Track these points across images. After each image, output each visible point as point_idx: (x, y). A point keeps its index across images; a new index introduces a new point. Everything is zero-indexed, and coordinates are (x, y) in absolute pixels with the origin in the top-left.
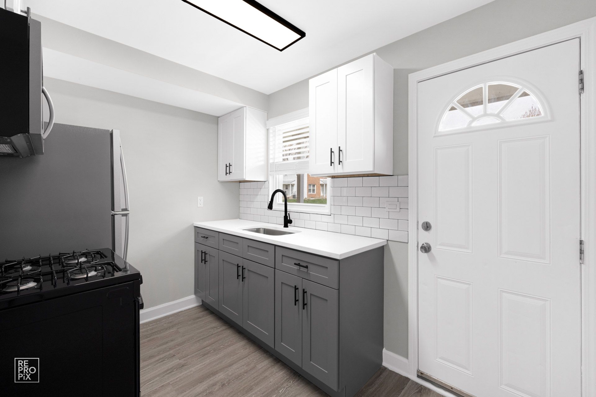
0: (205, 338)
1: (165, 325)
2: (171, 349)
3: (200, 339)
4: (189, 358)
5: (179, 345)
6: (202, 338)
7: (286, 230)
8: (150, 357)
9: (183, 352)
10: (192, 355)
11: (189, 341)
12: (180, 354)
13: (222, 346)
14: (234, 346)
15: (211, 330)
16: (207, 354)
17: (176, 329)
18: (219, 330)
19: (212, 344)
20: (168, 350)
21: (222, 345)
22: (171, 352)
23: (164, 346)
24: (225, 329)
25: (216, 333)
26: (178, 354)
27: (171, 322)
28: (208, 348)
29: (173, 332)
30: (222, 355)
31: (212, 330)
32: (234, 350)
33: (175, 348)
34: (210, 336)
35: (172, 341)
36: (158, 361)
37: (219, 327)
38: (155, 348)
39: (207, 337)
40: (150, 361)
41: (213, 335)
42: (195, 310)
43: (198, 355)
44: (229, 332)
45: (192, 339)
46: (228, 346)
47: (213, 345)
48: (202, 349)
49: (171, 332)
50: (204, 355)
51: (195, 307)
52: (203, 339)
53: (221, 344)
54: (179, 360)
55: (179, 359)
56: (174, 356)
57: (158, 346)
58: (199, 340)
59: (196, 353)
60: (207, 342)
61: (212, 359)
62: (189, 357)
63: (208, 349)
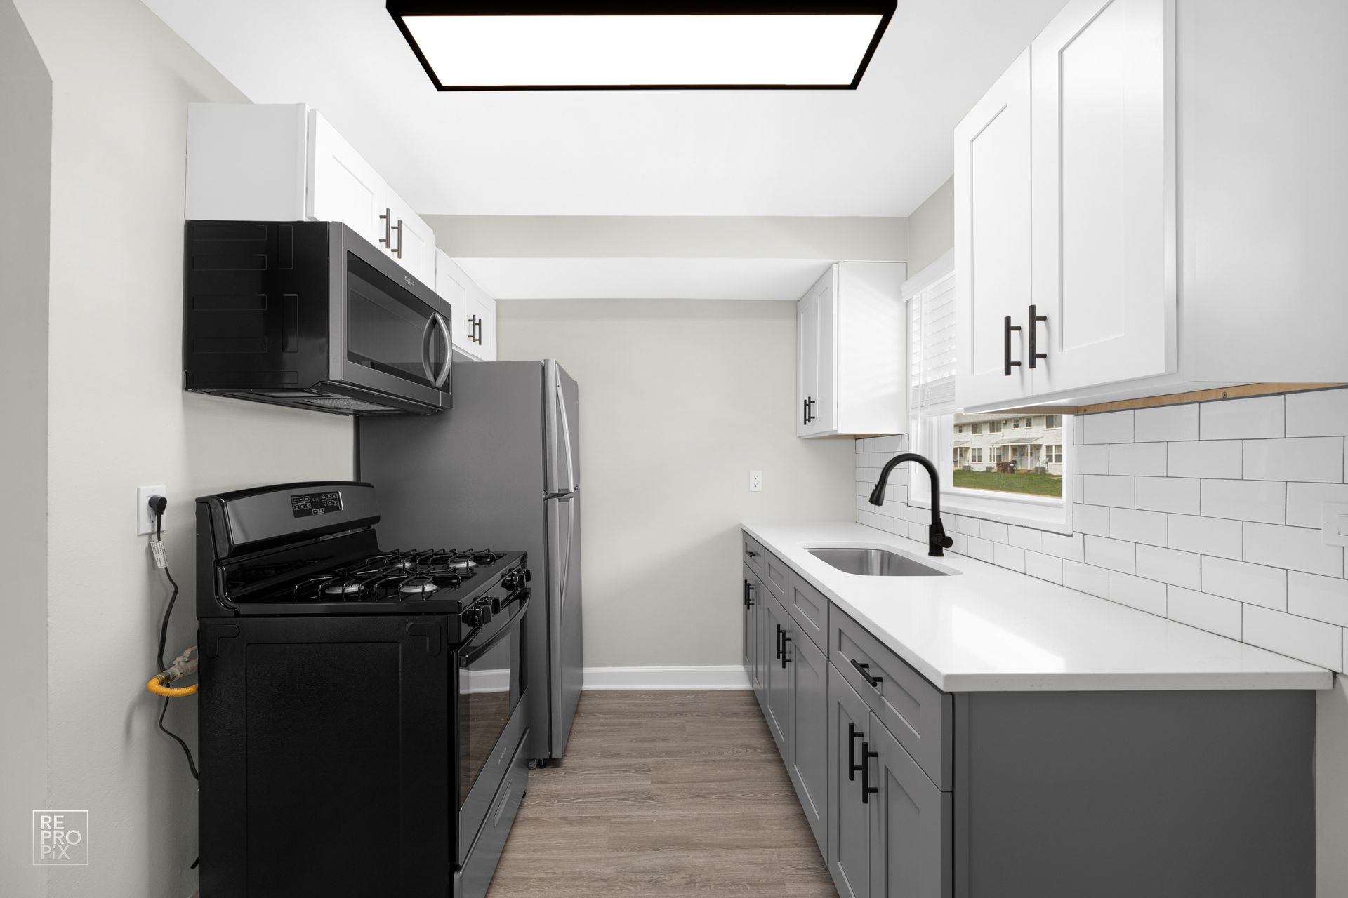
0: (720, 761)
1: (672, 706)
2: (652, 755)
3: (709, 758)
4: (668, 788)
5: (669, 753)
6: (714, 758)
7: (934, 562)
8: (614, 754)
9: (667, 770)
10: (676, 785)
11: (689, 755)
12: (659, 772)
13: (740, 795)
14: (764, 807)
15: (740, 750)
16: (704, 797)
17: (684, 721)
18: (757, 757)
19: (726, 780)
20: (648, 754)
21: (740, 792)
22: (649, 761)
23: (647, 745)
24: (770, 761)
25: (746, 761)
26: (658, 770)
27: (683, 705)
28: (712, 785)
29: (675, 723)
30: (729, 816)
31: (743, 751)
32: (759, 816)
33: (660, 757)
34: (732, 761)
35: (664, 740)
36: (621, 766)
37: (759, 751)
38: (631, 741)
39: (725, 761)
40: (610, 760)
41: (738, 763)
42: (739, 696)
43: (686, 790)
44: (774, 770)
45: (696, 753)
46: (755, 800)
47: (725, 783)
48: (702, 782)
49: (672, 723)
50: (698, 796)
51: (742, 691)
52: (714, 761)
53: (741, 790)
54: (650, 783)
55: (652, 782)
56: (649, 770)
57: (637, 741)
58: (706, 761)
59: (685, 784)
60: (719, 772)
61: (706, 812)
62: (669, 785)
63: (712, 787)
